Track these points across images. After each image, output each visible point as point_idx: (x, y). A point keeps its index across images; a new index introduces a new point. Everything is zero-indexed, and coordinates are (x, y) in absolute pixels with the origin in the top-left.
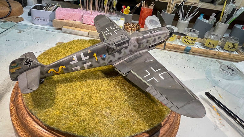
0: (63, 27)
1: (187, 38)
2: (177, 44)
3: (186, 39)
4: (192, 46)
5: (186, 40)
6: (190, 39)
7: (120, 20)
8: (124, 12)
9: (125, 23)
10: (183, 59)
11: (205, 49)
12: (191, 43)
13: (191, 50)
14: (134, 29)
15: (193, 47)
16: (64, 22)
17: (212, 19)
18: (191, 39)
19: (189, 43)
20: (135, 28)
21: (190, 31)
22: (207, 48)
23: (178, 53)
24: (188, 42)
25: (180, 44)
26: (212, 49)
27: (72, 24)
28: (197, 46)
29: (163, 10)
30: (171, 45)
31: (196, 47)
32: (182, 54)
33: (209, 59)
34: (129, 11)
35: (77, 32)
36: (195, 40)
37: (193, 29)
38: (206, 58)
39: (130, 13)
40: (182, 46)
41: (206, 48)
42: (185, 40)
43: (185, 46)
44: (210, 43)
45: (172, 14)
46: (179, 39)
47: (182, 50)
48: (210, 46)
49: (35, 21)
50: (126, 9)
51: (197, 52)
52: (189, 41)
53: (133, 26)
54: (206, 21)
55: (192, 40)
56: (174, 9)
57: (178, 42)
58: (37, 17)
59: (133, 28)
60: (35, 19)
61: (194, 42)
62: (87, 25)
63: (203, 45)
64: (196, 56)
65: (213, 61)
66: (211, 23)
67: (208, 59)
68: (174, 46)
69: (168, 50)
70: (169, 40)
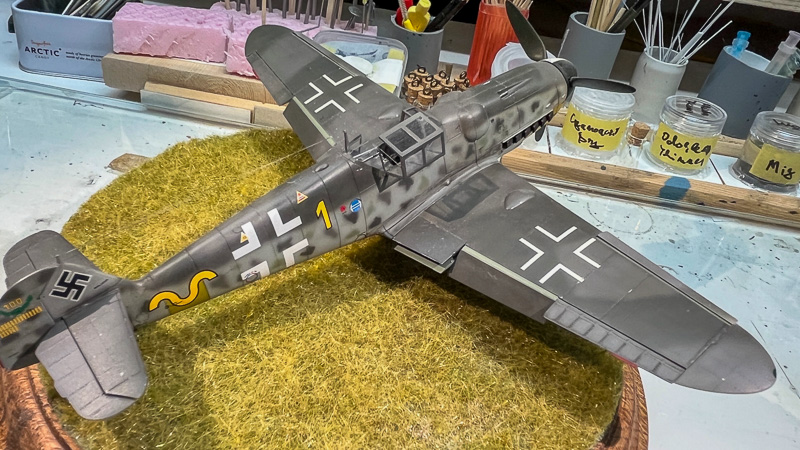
0: (143, 87)
1: (675, 138)
2: (627, 166)
3: (669, 143)
4: (696, 174)
5: (671, 148)
6: (687, 144)
7: (384, 57)
8: (408, 22)
9: (407, 72)
10: (652, 231)
11: (749, 187)
12: (690, 161)
13: (688, 193)
15: (699, 178)
16: (150, 67)
17: (784, 54)
18: (689, 147)
19: (680, 159)
21: (689, 109)
22: (761, 183)
23: (632, 206)
24: (676, 158)
25: (643, 165)
26: (781, 188)
27: (184, 74)
28: (717, 176)
29: (572, 16)
30: (603, 168)
31: (712, 178)
32: (648, 208)
33: (765, 230)
34: (428, 17)
35: (204, 111)
36: (707, 150)
37: (701, 102)
38: (754, 229)
39: (431, 27)
40: (650, 174)
41: (756, 185)
42: (666, 147)
43: (663, 173)
44: (772, 163)
45: (613, 31)
46: (638, 143)
47: (649, 192)
48: (771, 175)
49: (32, 60)
50: (413, 9)
51: (714, 200)
52: (681, 152)
53: (439, 87)
54: (761, 64)
55: (695, 148)
56: (623, 10)
57: (634, 154)
58: (38, 44)
60: (33, 50)
61: (701, 155)
62: (244, 79)
63: (742, 169)
64: (710, 221)
65: (781, 244)
66: (782, 72)
67: (761, 235)
68: (617, 175)
69: (590, 191)
70: (597, 147)
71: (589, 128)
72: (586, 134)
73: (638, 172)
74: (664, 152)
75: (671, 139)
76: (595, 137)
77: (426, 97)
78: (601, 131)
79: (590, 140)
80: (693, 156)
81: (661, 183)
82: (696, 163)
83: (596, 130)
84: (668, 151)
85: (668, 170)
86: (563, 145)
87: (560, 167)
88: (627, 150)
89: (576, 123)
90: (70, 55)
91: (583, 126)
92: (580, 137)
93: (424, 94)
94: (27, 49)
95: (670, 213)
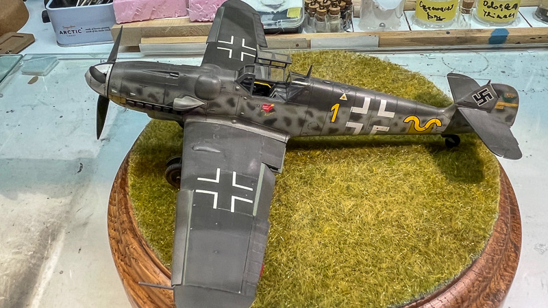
0: (140, 43)
1: (492, 3)
2: (464, 28)
3: (489, 7)
4: (511, 24)
5: (491, 10)
6: (501, 6)
10: (489, 68)
12: (505, 17)
13: (508, 38)
14: (335, 9)
15: (514, 26)
16: (142, 29)
18: (503, 7)
19: (498, 16)
20: (336, 7)
23: (472, 54)
24: (496, 16)
25: (475, 26)
27: (164, 29)
28: (526, 23)
30: (448, 33)
31: (523, 25)
32: (483, 54)
36: (515, 6)
40: (480, 31)
42: (488, 10)
43: (489, 28)
46: (468, 12)
47: (482, 43)
51: (527, 39)
52: (498, 11)
55: (507, 7)
57: (467, 20)
58: (68, 28)
59: (331, 8)
60: (65, 32)
61: (512, 11)
62: (203, 24)
64: (526, 53)
68: (458, 36)
69: (442, 50)
70: (441, 20)
71: (433, 8)
72: (432, 13)
73: (472, 31)
74: (487, 14)
75: (489, 4)
76: (439, 13)
77: (322, 11)
78: (442, 9)
79: (435, 16)
80: (507, 13)
81: (489, 35)
82: (509, 16)
83: (438, 9)
84: (489, 13)
85: (491, 25)
86: (418, 23)
87: (419, 38)
88: (461, 18)
89: (424, 7)
90: (89, 31)
91: (429, 8)
92: (429, 15)
93: (321, 9)
94: (61, 33)
95: (497, 54)
